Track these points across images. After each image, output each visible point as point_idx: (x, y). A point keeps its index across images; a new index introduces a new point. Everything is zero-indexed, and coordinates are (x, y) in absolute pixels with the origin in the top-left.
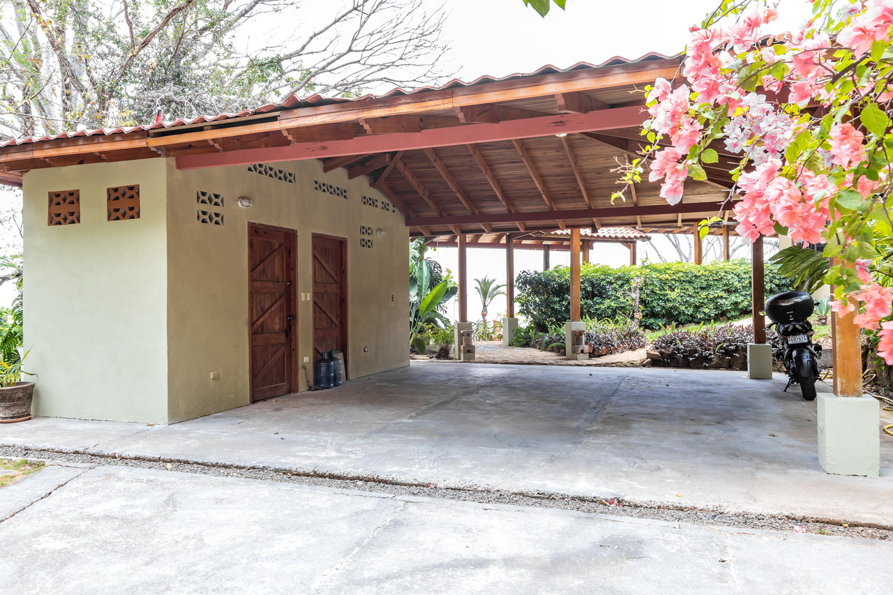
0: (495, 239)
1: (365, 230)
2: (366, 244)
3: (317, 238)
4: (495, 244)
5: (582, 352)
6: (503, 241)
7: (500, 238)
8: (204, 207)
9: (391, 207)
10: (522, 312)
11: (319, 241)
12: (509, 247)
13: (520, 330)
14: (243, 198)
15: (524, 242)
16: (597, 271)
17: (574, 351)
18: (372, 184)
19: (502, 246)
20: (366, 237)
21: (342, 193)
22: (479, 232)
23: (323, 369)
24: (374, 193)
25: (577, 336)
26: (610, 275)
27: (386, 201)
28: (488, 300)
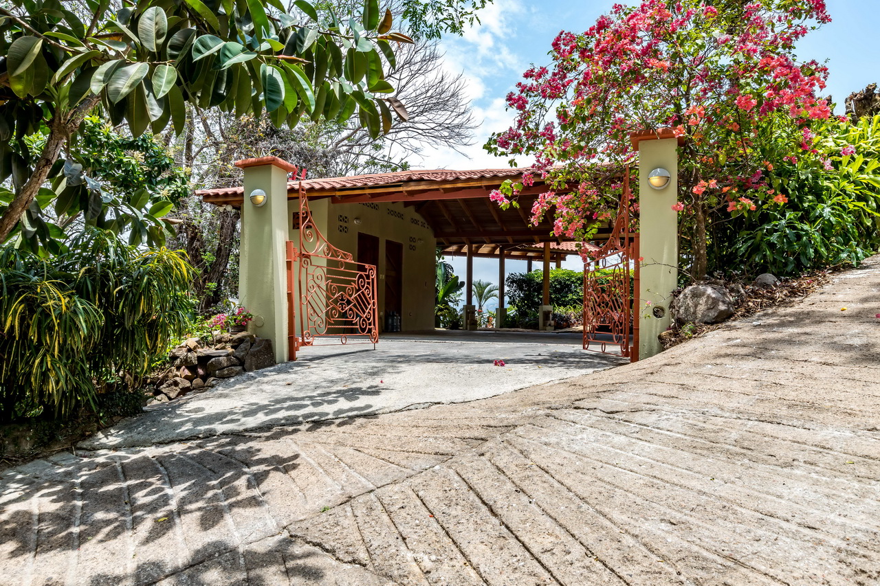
0: (491, 251)
1: (412, 239)
2: (412, 248)
3: (388, 242)
4: (491, 254)
5: (550, 325)
6: (497, 252)
7: (494, 249)
8: (341, 223)
9: (426, 225)
10: (510, 303)
11: (389, 244)
12: (502, 257)
13: (508, 316)
14: (357, 219)
15: (513, 253)
16: (563, 274)
17: (545, 325)
18: (416, 211)
19: (496, 256)
20: (413, 244)
21: (401, 216)
22: (481, 243)
23: (390, 320)
24: (417, 216)
25: (546, 314)
26: (572, 276)
27: (424, 221)
28: (483, 301)
